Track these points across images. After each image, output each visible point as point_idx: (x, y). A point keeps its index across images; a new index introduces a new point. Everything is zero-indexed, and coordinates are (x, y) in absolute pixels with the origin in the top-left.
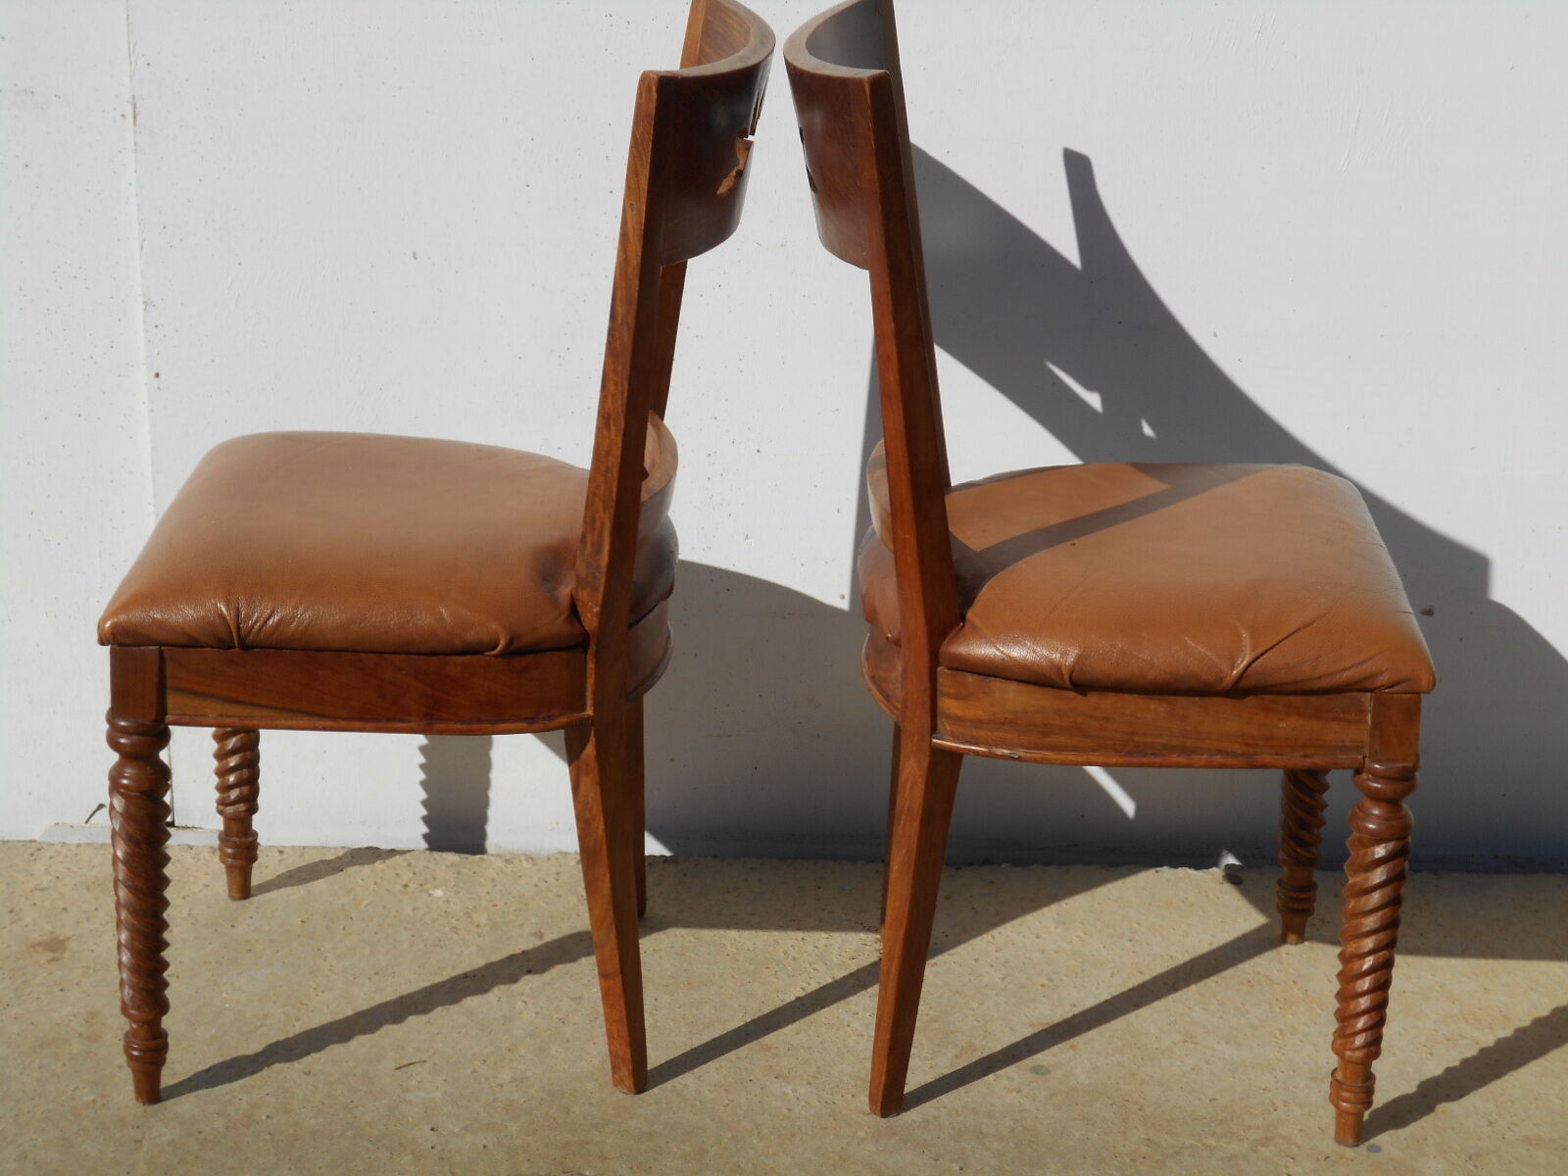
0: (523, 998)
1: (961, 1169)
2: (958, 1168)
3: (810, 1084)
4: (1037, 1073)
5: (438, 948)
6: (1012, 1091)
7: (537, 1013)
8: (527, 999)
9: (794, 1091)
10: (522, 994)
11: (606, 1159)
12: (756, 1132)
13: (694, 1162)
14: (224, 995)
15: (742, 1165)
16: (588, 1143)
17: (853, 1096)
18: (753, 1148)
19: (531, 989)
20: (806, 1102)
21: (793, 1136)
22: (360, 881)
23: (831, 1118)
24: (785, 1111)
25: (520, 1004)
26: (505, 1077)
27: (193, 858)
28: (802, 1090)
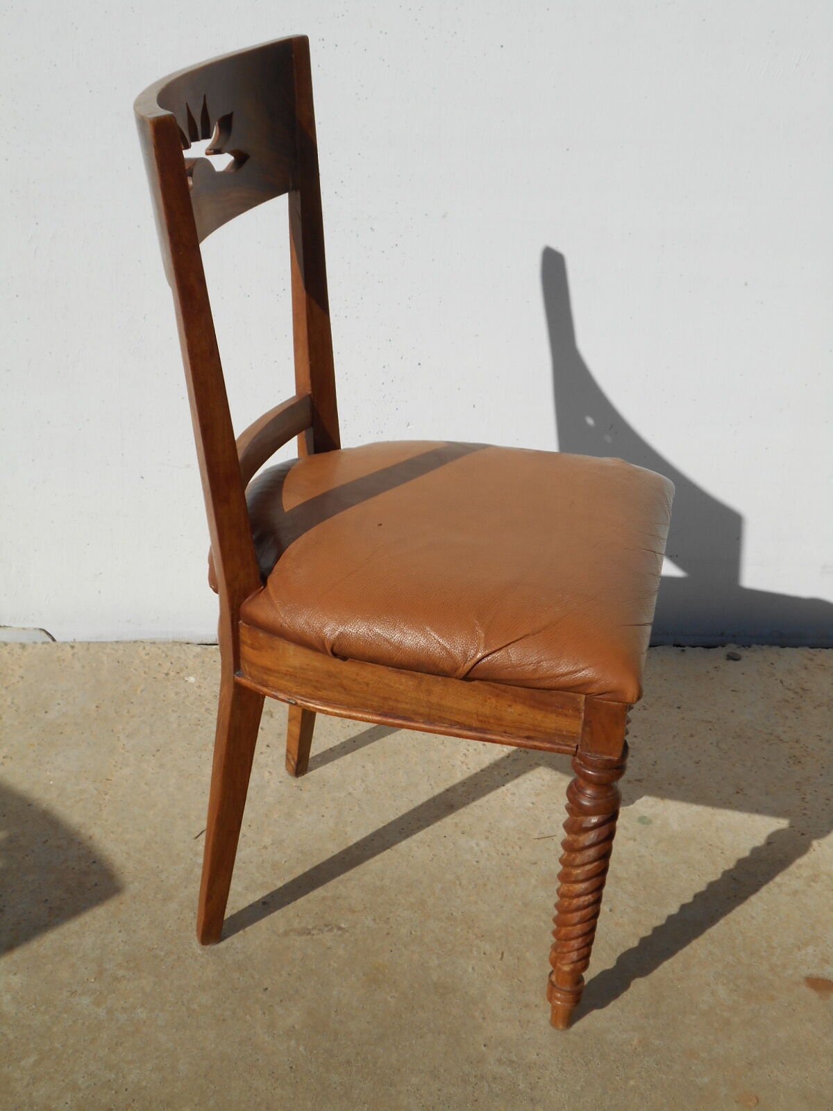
0: (268, 769)
1: (611, 911)
2: (608, 910)
3: (487, 838)
4: (644, 823)
5: (199, 727)
6: (630, 839)
7: (280, 782)
8: (271, 770)
9: (477, 845)
10: (267, 766)
11: (354, 912)
12: (458, 882)
13: (419, 912)
14: (48, 773)
15: (454, 914)
16: (338, 898)
17: (520, 848)
18: (459, 897)
19: (272, 761)
20: (488, 855)
21: (485, 885)
22: (134, 671)
23: (509, 868)
24: (475, 863)
25: (267, 774)
26: (267, 840)
27: (9, 653)
28: (483, 844)
